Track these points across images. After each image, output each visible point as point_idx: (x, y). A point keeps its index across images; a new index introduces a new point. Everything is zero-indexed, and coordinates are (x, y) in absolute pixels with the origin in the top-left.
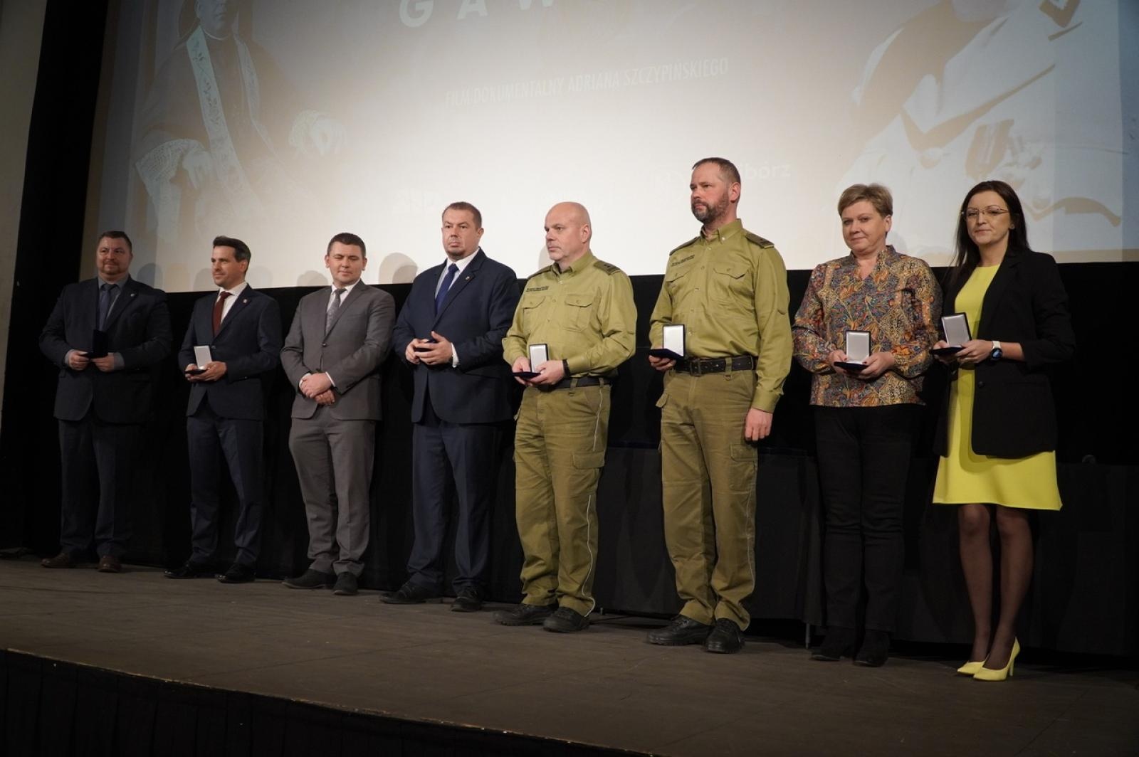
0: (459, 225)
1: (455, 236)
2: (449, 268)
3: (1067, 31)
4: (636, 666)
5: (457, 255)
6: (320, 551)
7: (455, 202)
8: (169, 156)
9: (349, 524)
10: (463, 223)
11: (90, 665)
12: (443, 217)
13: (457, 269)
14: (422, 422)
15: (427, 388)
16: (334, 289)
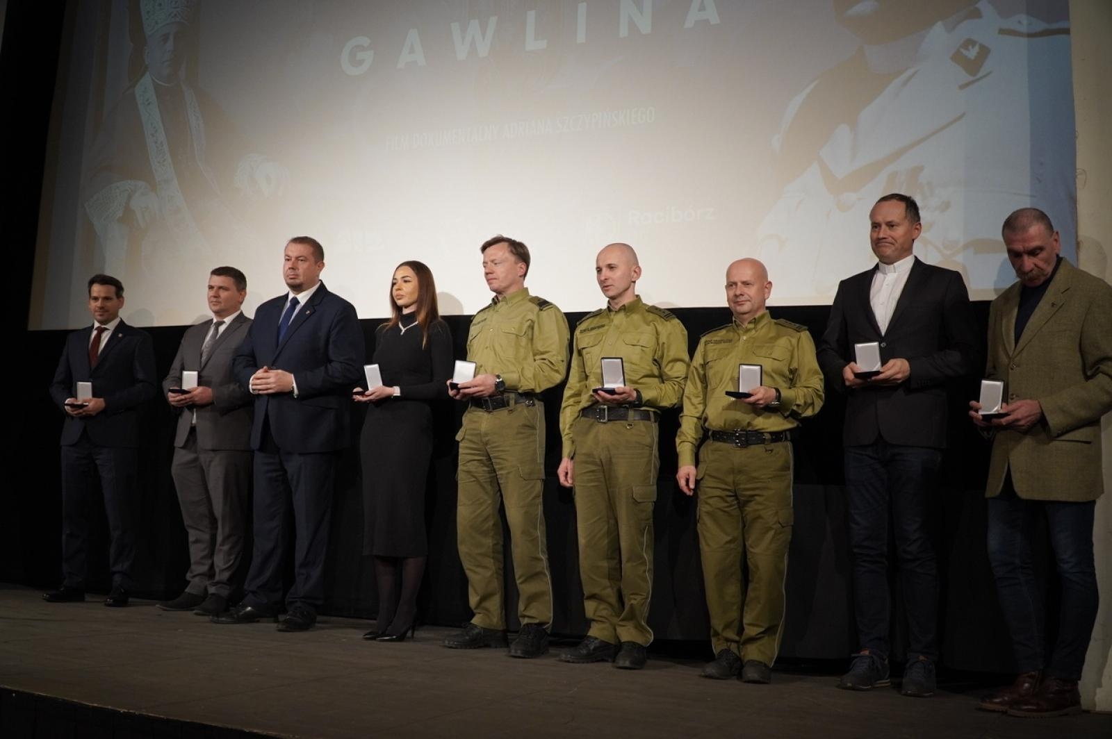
0: (297, 258)
1: (293, 268)
2: (291, 301)
3: (977, 80)
4: (576, 689)
5: (297, 288)
6: (197, 573)
7: (296, 236)
9: (222, 547)
10: (300, 257)
11: (49, 695)
12: (285, 250)
13: (298, 302)
14: (261, 449)
15: (267, 417)
16: (215, 321)
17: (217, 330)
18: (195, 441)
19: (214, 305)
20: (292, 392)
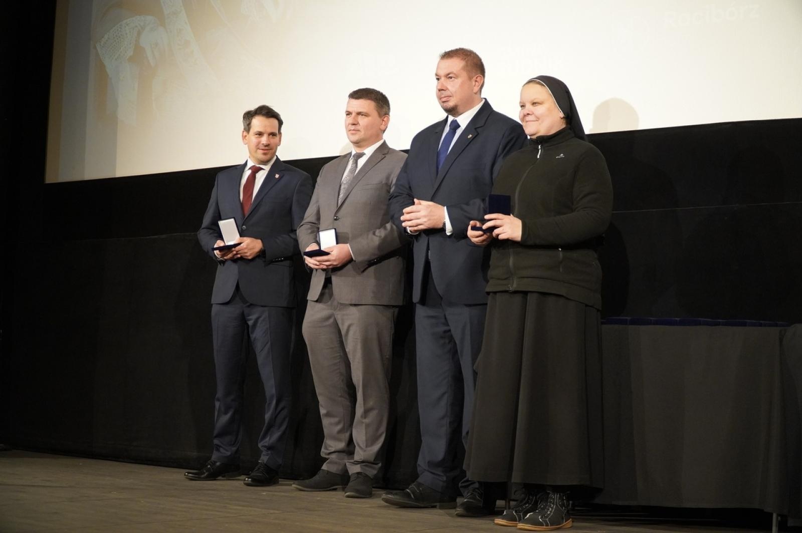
0: (446, 77)
2: (450, 125)
6: (333, 450)
8: (126, 34)
9: (364, 421)
13: (459, 126)
14: (423, 301)
15: (427, 264)
16: (354, 153)
17: (356, 163)
18: (331, 295)
19: (353, 134)
20: (443, 229)
